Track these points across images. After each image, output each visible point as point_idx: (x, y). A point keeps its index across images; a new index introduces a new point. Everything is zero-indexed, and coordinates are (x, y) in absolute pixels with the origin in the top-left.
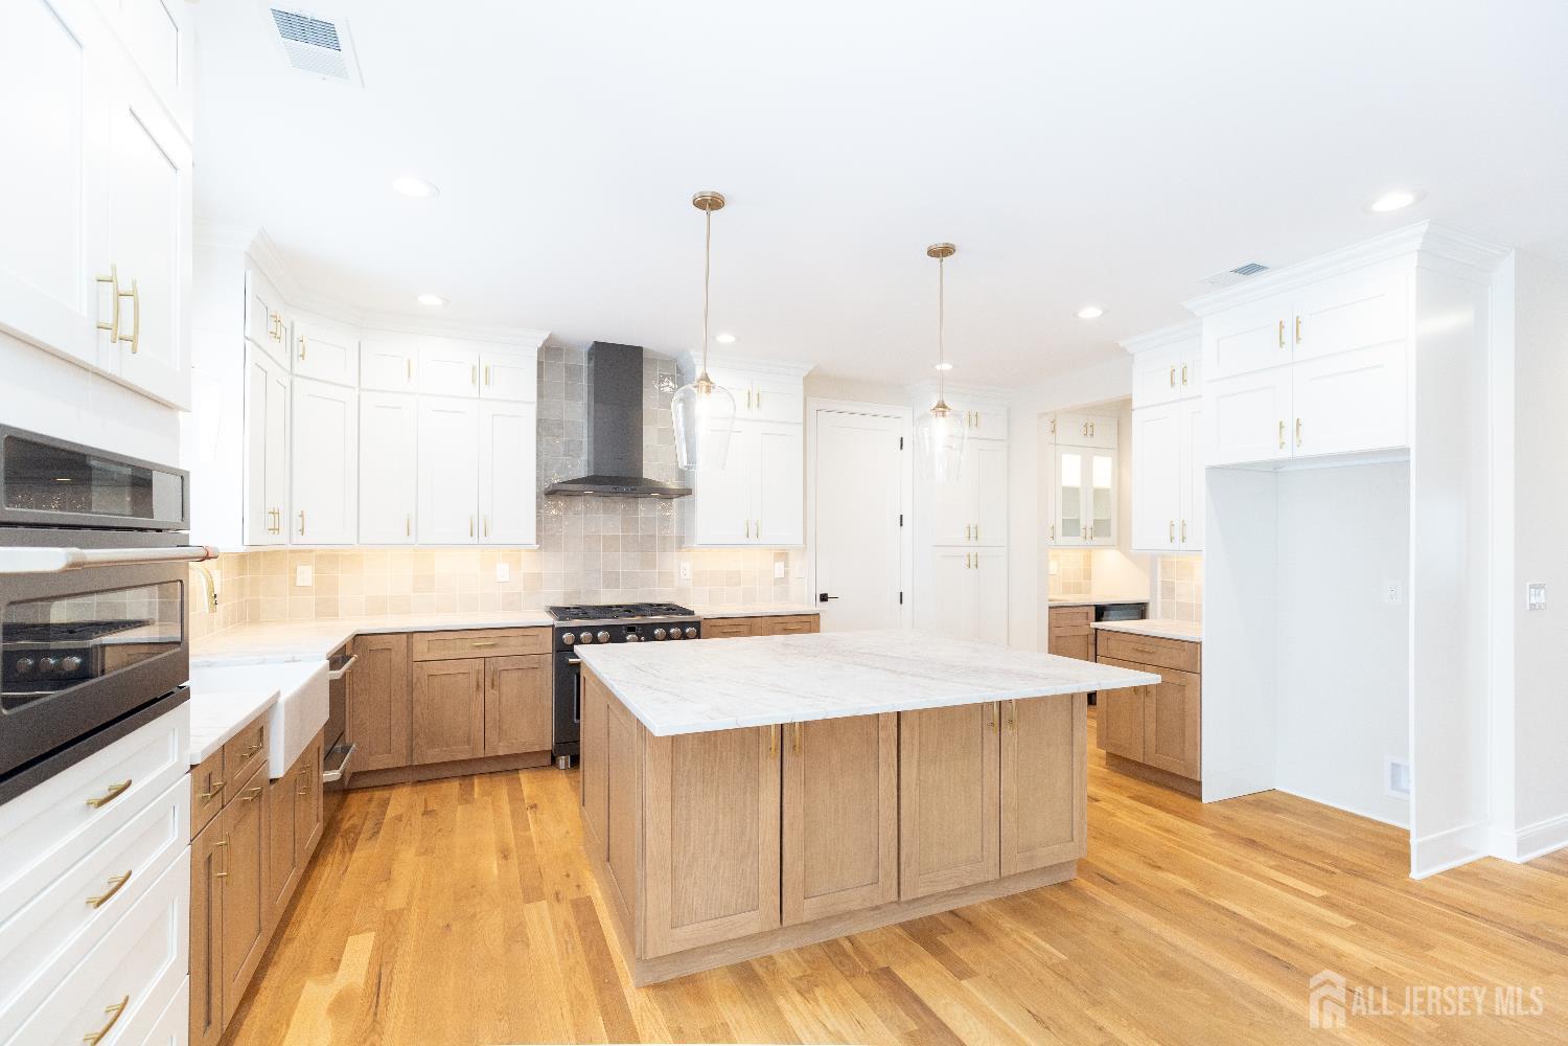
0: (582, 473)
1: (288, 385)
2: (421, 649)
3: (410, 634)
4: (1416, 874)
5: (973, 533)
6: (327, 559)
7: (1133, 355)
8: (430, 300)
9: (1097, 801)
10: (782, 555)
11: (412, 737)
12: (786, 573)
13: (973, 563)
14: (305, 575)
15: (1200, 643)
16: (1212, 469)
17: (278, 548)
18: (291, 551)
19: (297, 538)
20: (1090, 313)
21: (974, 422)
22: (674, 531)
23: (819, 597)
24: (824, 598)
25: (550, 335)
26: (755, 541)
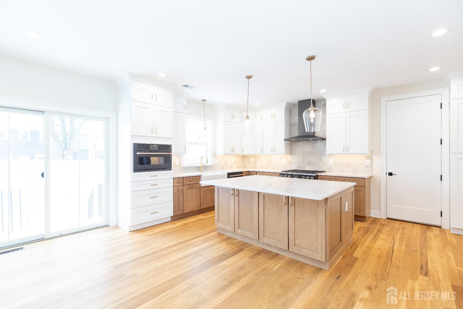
1: (240, 126)
3: (256, 172)
23: (388, 174)
24: (391, 174)
25: (287, 102)
26: (347, 152)
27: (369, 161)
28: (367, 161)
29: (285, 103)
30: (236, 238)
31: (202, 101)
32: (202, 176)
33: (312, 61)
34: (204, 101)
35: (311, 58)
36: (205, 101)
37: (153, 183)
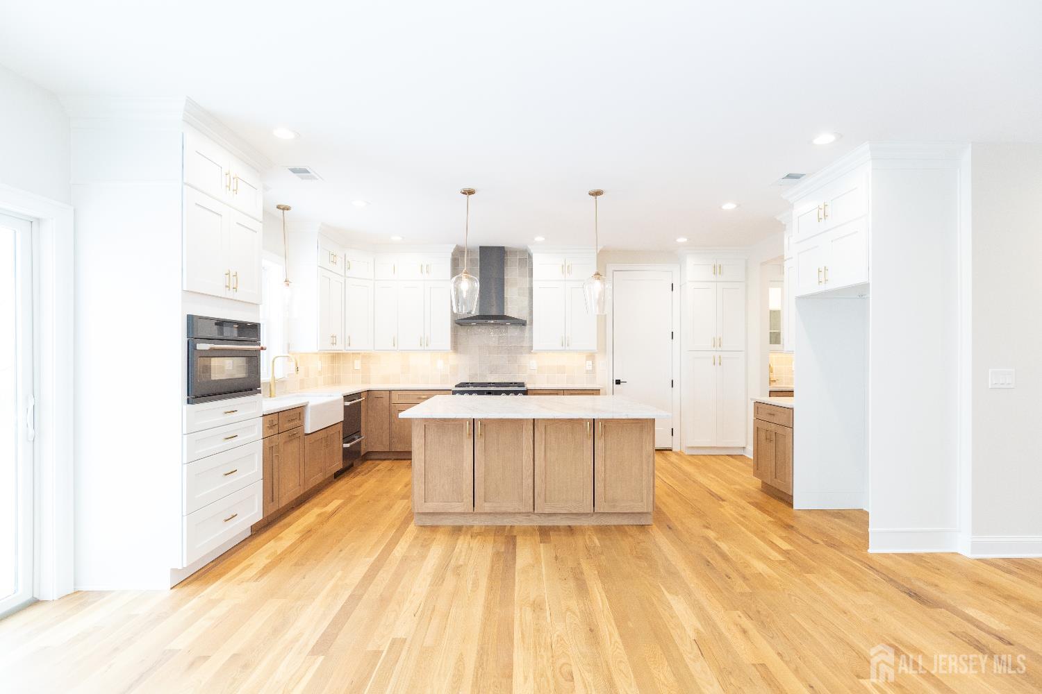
0: (475, 312)
1: (343, 282)
2: (395, 398)
3: (390, 391)
4: (870, 551)
5: (718, 343)
6: (366, 357)
7: (785, 225)
8: (396, 238)
9: (723, 500)
10: (591, 356)
11: (391, 437)
12: (594, 367)
13: (718, 362)
14: (358, 364)
15: (792, 409)
16: (799, 298)
17: (339, 352)
18: (353, 354)
19: (349, 348)
20: (729, 206)
21: (718, 271)
22: (526, 344)
23: (615, 381)
24: (618, 382)
25: (457, 246)
26: (567, 348)
27: (591, 362)
28: (587, 362)
29: (454, 246)
30: (472, 524)
31: (278, 207)
32: (309, 405)
33: (598, 197)
34: (283, 209)
35: (597, 193)
36: (287, 208)
37: (229, 430)
